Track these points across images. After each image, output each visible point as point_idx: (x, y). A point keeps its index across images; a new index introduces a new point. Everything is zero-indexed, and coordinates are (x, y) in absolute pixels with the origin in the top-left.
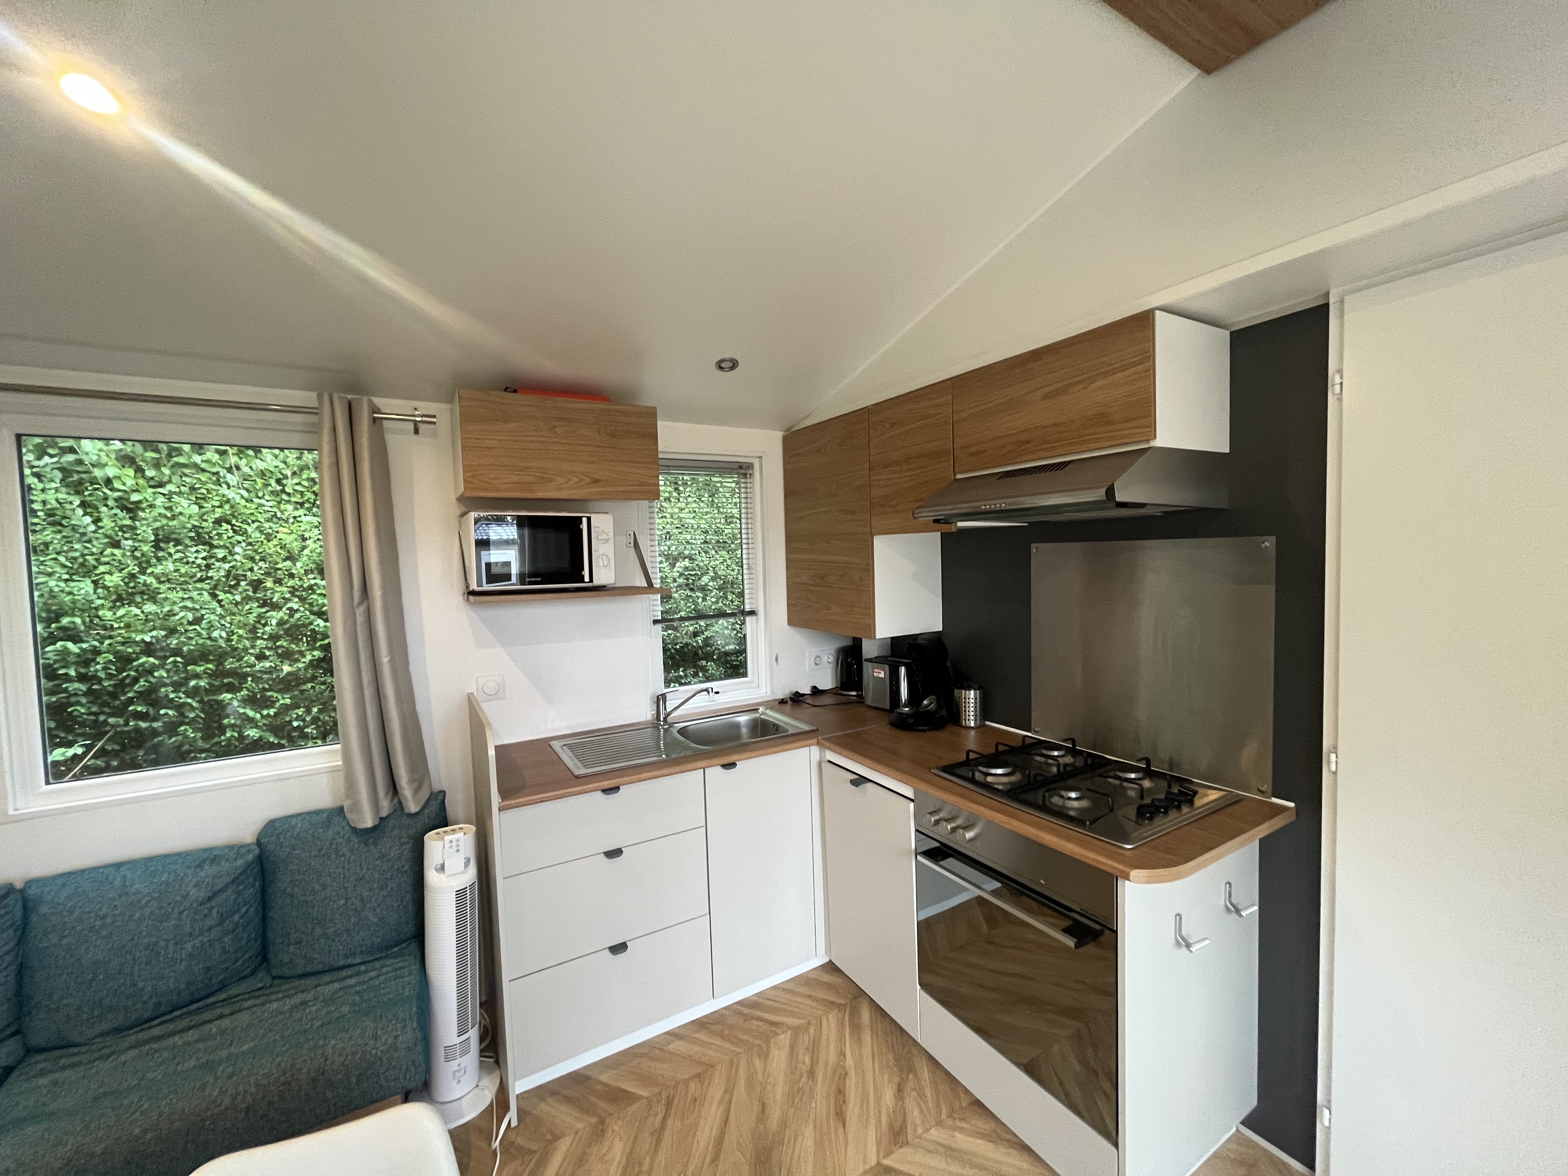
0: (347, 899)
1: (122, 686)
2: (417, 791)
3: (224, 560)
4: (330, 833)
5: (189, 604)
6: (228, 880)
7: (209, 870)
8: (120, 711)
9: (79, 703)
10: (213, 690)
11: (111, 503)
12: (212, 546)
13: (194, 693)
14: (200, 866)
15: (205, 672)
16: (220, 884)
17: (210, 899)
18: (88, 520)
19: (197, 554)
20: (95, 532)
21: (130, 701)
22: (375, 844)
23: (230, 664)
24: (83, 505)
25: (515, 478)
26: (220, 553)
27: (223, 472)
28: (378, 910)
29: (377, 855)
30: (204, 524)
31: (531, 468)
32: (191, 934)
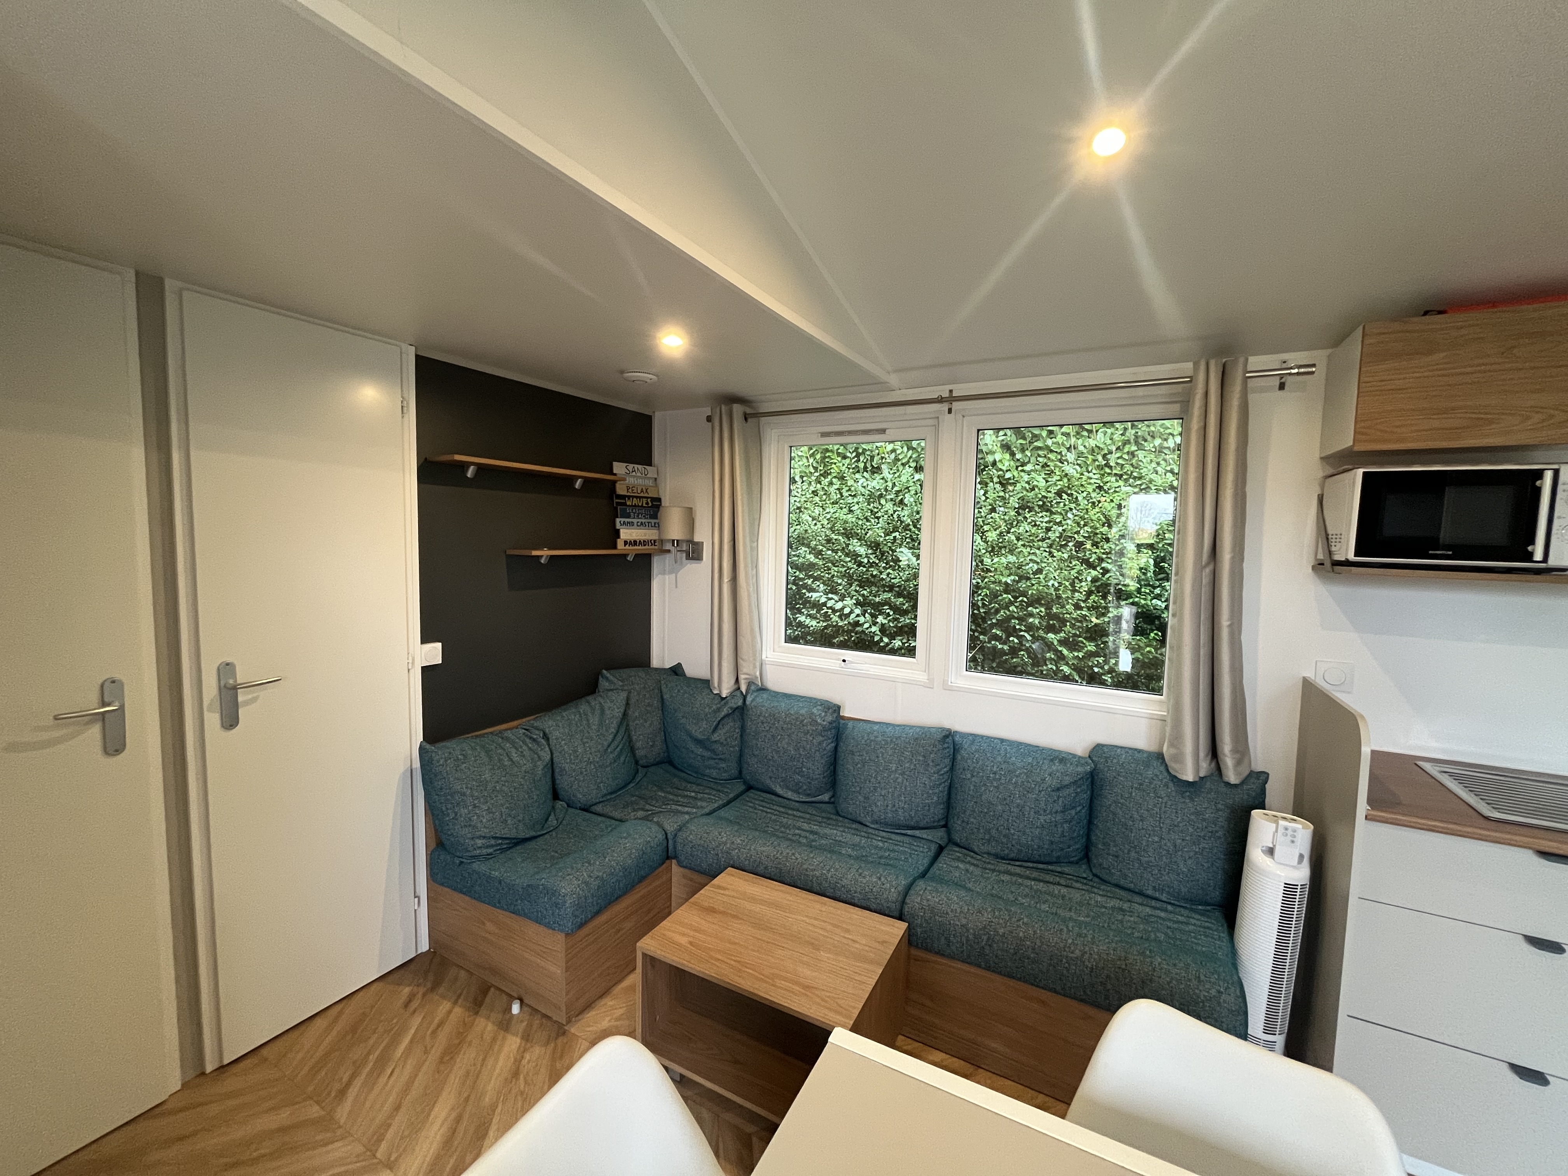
0: (1161, 839)
2: (1238, 763)
3: (1059, 524)
4: (1151, 772)
5: (1035, 558)
7: (1058, 767)
10: (1042, 629)
12: (1052, 513)
14: (1052, 760)
15: (1038, 614)
16: (1067, 780)
17: (1058, 789)
19: (1043, 519)
20: (985, 501)
21: (993, 626)
22: (1193, 798)
23: (1055, 609)
25: (1436, 424)
26: (1057, 519)
27: (1065, 451)
28: (1189, 862)
31: (1462, 407)
32: (1045, 811)
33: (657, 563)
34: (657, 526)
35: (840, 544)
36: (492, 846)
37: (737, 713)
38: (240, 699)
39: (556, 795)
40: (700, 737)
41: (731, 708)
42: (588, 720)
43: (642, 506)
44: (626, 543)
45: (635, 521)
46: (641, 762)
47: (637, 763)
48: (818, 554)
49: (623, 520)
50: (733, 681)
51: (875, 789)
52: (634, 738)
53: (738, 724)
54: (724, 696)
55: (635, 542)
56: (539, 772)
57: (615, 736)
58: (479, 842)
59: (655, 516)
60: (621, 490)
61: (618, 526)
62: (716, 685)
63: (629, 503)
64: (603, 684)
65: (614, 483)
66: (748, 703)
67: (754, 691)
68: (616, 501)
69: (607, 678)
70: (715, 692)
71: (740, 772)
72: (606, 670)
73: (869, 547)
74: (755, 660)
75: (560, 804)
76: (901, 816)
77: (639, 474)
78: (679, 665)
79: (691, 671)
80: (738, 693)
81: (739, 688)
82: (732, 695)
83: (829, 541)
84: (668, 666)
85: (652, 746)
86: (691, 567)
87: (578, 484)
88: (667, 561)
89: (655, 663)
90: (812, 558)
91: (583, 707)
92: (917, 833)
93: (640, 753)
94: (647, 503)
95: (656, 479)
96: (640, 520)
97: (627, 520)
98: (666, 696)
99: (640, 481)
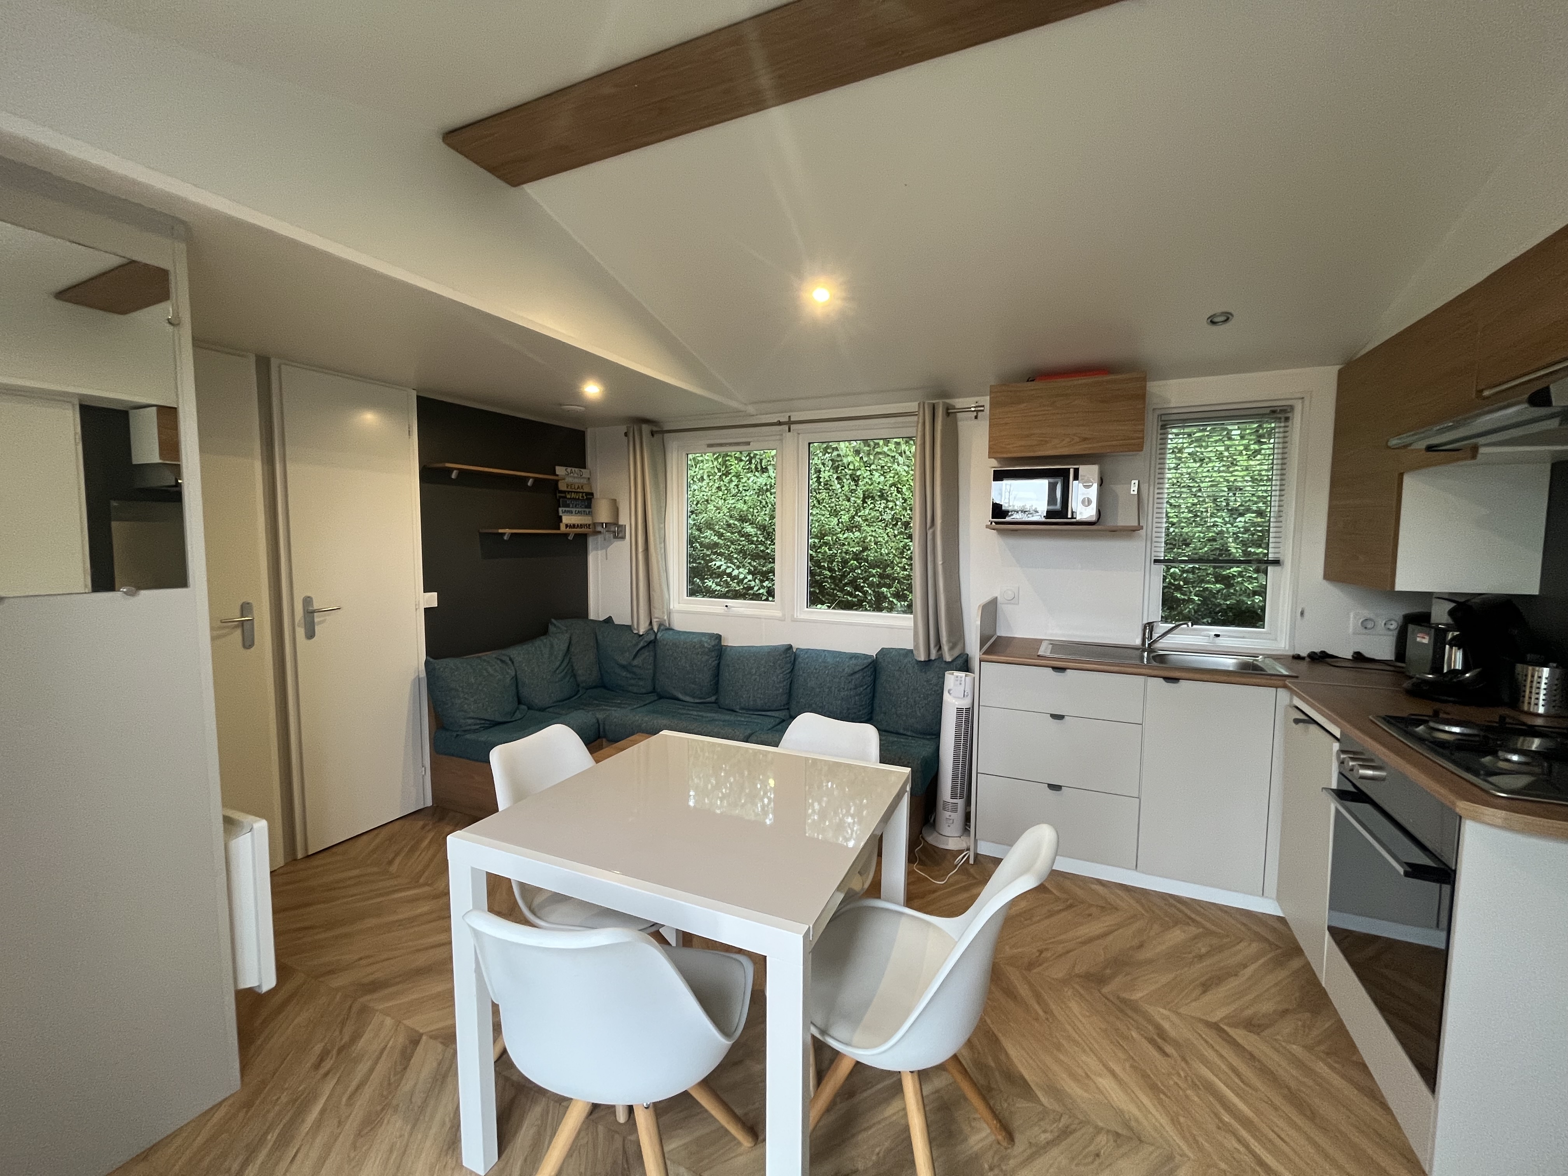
0: (908, 698)
1: (844, 576)
2: (951, 649)
3: (892, 509)
4: (906, 661)
5: (874, 534)
6: (860, 668)
7: (853, 661)
8: (842, 590)
9: (827, 582)
10: (880, 586)
11: (848, 477)
12: (888, 501)
13: (871, 585)
14: (851, 658)
16: (857, 669)
17: (852, 674)
18: (839, 486)
19: (881, 505)
20: (841, 493)
21: (846, 585)
22: (925, 673)
23: (889, 570)
24: (838, 478)
25: (1023, 443)
26: (891, 505)
27: (897, 456)
28: (922, 710)
29: (925, 679)
30: (885, 488)
31: (1034, 434)
32: (844, 689)
33: (591, 542)
34: (590, 514)
35: (737, 528)
36: (478, 724)
37: (651, 646)
38: (316, 620)
39: (520, 702)
40: (624, 663)
41: (646, 641)
42: (541, 651)
43: (579, 499)
44: (567, 526)
45: (574, 510)
46: (581, 685)
47: (578, 685)
48: (720, 535)
49: (564, 509)
50: (648, 623)
51: (742, 686)
52: (576, 668)
53: (652, 653)
54: (641, 633)
55: (574, 525)
56: (508, 680)
57: (562, 663)
58: (470, 721)
59: (589, 506)
60: (562, 486)
61: (561, 514)
62: (636, 627)
63: (568, 496)
64: (552, 629)
65: (557, 482)
66: (658, 637)
67: (663, 630)
68: (558, 495)
69: (555, 625)
70: (635, 632)
71: (654, 688)
72: (555, 619)
73: (759, 529)
74: (663, 607)
75: (523, 707)
76: (759, 703)
77: (576, 475)
78: (610, 617)
79: (617, 621)
80: (651, 632)
81: (652, 629)
82: (647, 633)
83: (729, 525)
84: (601, 619)
85: (590, 674)
86: (618, 544)
87: (530, 483)
88: (599, 539)
89: (592, 616)
90: (716, 539)
91: (538, 643)
92: (769, 713)
93: (580, 679)
94: (583, 497)
95: (589, 479)
96: (577, 509)
97: (567, 509)
98: (600, 637)
99: (576, 480)
